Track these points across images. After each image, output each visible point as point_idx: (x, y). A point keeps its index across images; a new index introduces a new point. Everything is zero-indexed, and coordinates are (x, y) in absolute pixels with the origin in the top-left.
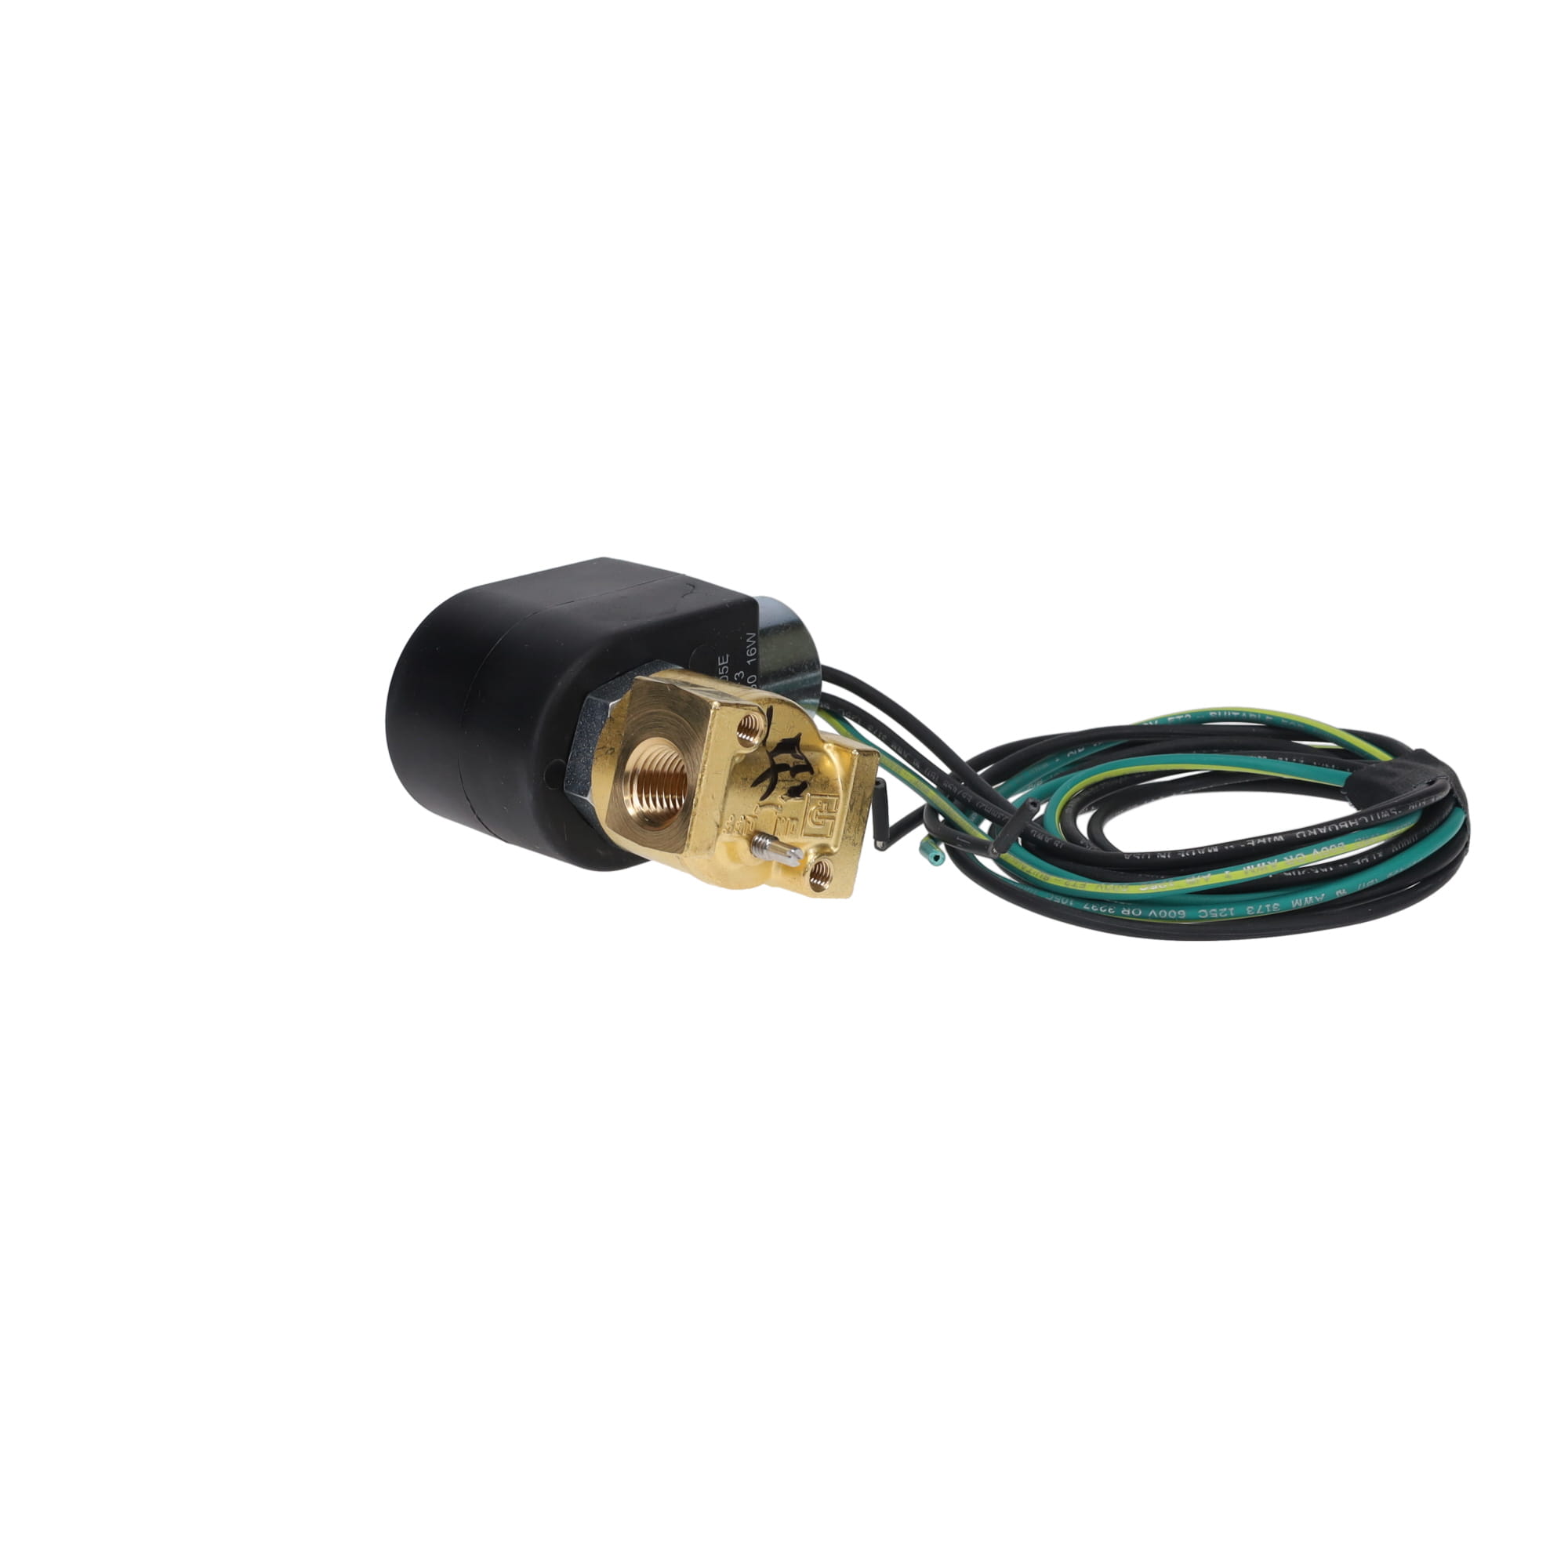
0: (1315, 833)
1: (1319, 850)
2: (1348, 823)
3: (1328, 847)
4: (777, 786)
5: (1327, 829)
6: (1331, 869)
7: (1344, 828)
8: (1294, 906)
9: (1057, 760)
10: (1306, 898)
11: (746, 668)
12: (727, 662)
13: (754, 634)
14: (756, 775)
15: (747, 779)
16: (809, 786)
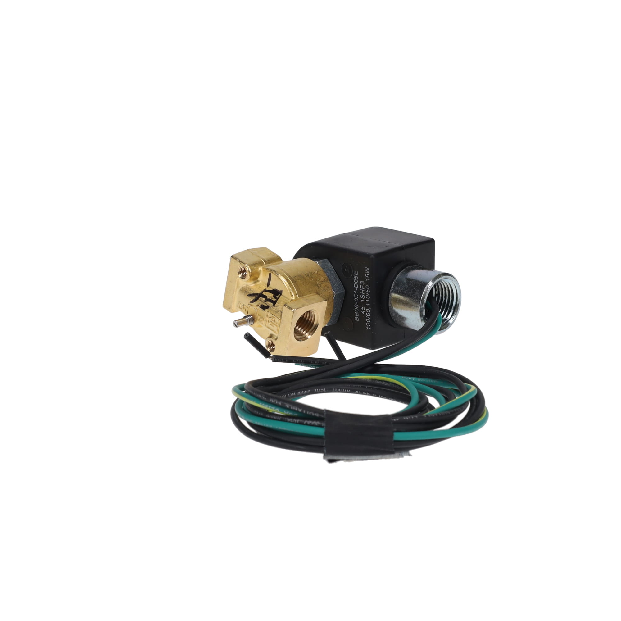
11: (365, 281)
12: (357, 275)
13: (369, 269)
14: (251, 292)
15: (247, 292)
16: (269, 308)
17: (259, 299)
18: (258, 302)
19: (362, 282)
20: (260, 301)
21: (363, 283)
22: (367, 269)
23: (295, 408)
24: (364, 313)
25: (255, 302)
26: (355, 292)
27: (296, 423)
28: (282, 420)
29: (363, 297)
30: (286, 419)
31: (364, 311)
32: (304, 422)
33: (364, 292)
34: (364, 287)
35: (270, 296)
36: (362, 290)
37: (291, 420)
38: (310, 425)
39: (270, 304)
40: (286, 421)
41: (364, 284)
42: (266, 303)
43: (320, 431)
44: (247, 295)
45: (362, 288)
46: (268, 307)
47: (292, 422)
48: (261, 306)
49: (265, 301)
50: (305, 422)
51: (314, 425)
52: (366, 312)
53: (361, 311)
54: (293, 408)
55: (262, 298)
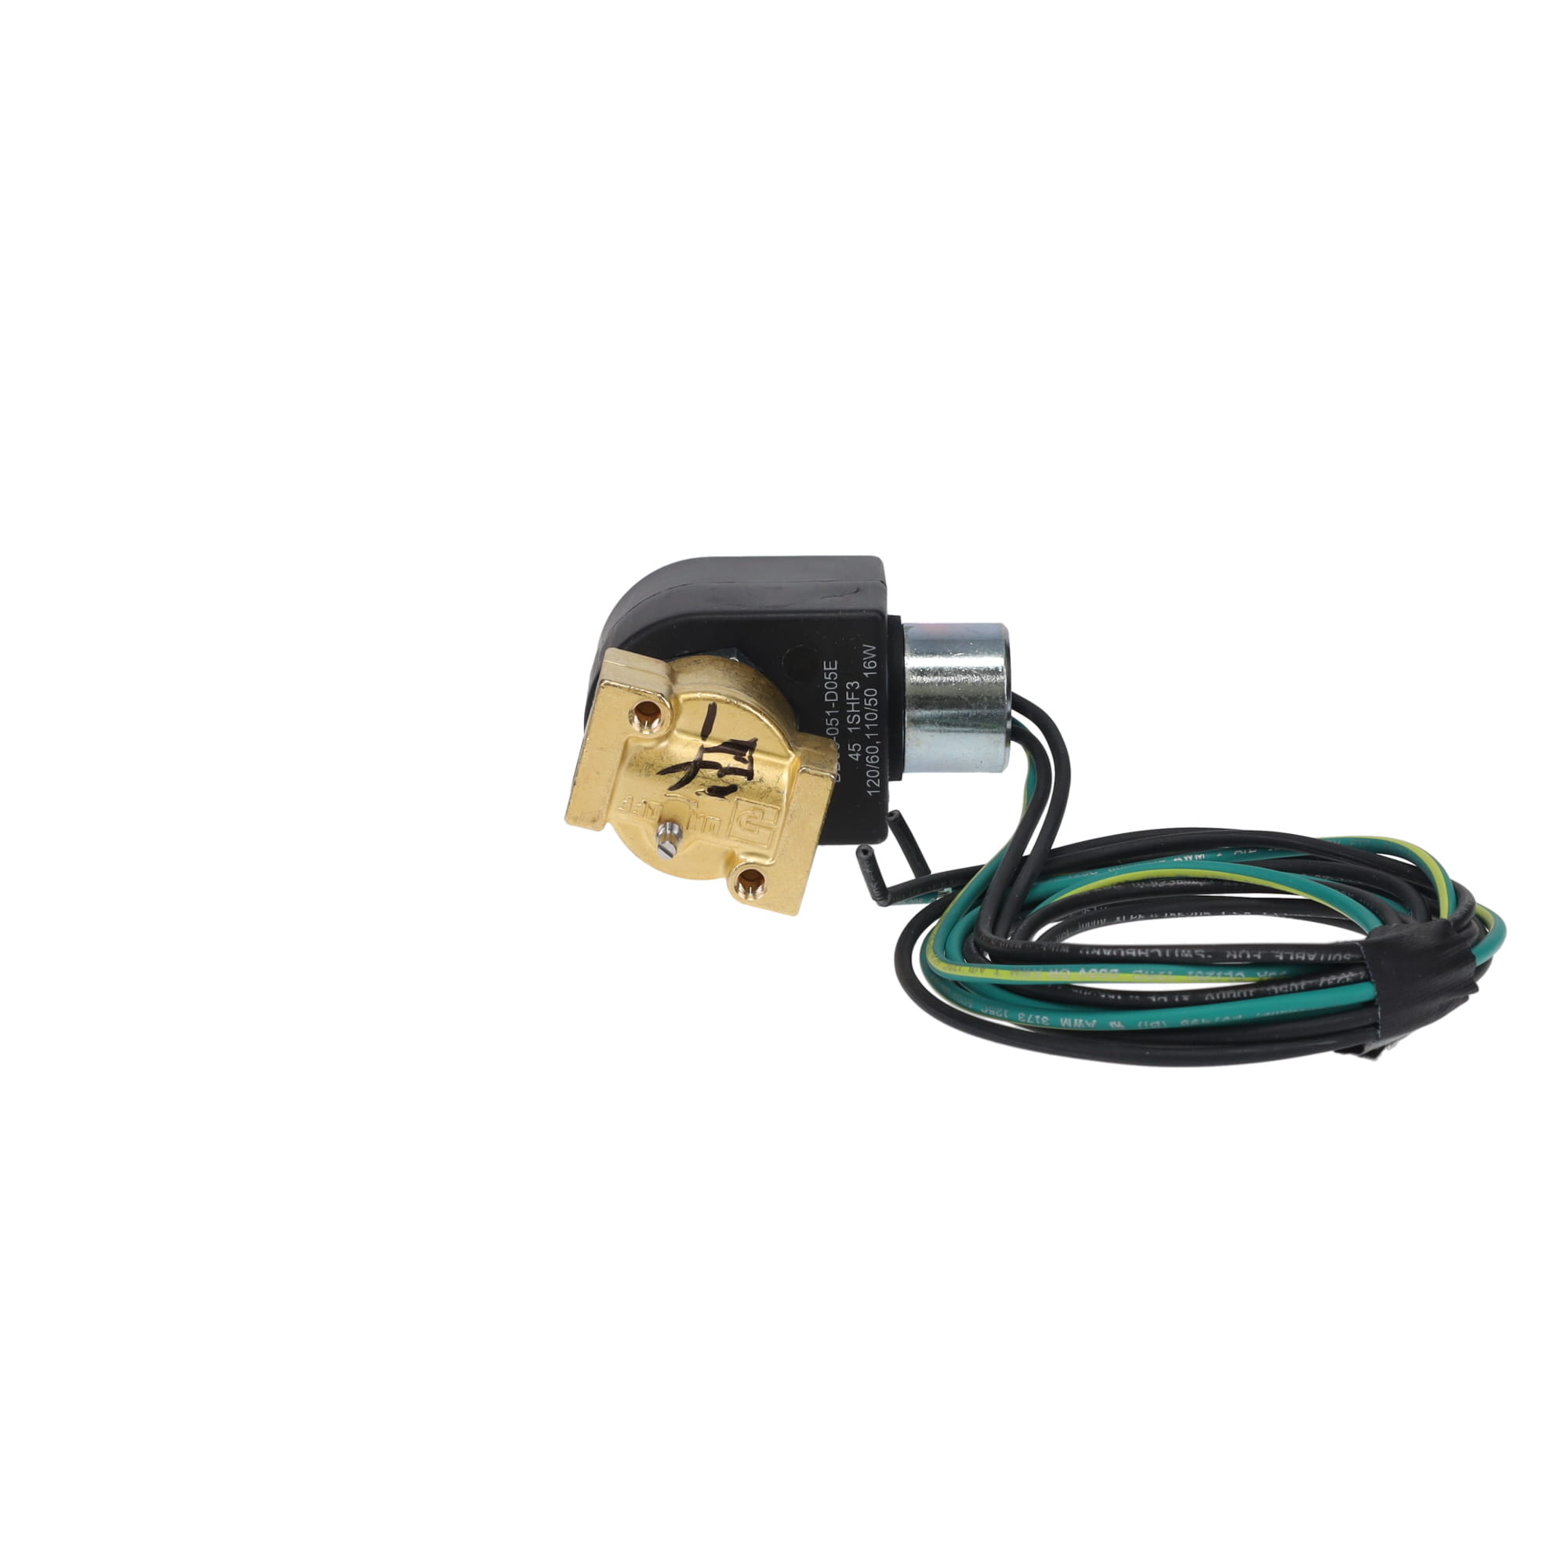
0: (1098, 953)
1: (1087, 970)
2: (1137, 952)
3: (1098, 970)
4: (693, 781)
5: (1112, 953)
6: (1119, 997)
7: (1131, 956)
8: (1063, 1025)
9: (1219, 855)
10: (1076, 1020)
11: (862, 679)
12: (836, 668)
13: (874, 648)
14: (667, 764)
15: (653, 765)
16: (739, 790)
17: (699, 774)
18: (697, 780)
19: (852, 684)
20: (704, 777)
21: (855, 685)
22: (869, 648)
23: (1301, 955)
24: (857, 759)
25: (686, 786)
26: (828, 712)
27: (1300, 990)
28: (1257, 996)
29: (856, 719)
30: (1269, 989)
31: (857, 755)
32: (1319, 983)
33: (859, 707)
34: (859, 694)
35: (727, 760)
36: (853, 704)
37: (1284, 989)
38: (1335, 985)
39: (740, 779)
40: (1273, 994)
41: (857, 688)
42: (724, 778)
43: (1365, 992)
44: (655, 773)
45: (853, 698)
46: (733, 789)
47: (1289, 992)
48: (710, 790)
49: (720, 776)
50: (1322, 981)
51: (1344, 983)
52: (864, 754)
53: (850, 755)
54: (1295, 957)
55: (707, 770)
